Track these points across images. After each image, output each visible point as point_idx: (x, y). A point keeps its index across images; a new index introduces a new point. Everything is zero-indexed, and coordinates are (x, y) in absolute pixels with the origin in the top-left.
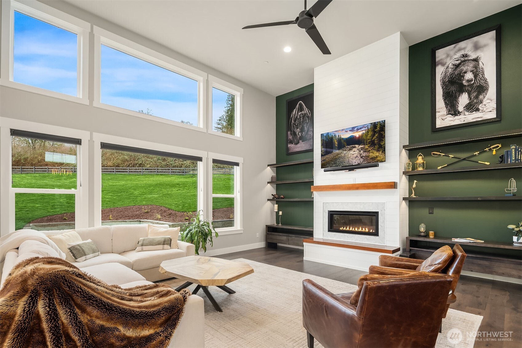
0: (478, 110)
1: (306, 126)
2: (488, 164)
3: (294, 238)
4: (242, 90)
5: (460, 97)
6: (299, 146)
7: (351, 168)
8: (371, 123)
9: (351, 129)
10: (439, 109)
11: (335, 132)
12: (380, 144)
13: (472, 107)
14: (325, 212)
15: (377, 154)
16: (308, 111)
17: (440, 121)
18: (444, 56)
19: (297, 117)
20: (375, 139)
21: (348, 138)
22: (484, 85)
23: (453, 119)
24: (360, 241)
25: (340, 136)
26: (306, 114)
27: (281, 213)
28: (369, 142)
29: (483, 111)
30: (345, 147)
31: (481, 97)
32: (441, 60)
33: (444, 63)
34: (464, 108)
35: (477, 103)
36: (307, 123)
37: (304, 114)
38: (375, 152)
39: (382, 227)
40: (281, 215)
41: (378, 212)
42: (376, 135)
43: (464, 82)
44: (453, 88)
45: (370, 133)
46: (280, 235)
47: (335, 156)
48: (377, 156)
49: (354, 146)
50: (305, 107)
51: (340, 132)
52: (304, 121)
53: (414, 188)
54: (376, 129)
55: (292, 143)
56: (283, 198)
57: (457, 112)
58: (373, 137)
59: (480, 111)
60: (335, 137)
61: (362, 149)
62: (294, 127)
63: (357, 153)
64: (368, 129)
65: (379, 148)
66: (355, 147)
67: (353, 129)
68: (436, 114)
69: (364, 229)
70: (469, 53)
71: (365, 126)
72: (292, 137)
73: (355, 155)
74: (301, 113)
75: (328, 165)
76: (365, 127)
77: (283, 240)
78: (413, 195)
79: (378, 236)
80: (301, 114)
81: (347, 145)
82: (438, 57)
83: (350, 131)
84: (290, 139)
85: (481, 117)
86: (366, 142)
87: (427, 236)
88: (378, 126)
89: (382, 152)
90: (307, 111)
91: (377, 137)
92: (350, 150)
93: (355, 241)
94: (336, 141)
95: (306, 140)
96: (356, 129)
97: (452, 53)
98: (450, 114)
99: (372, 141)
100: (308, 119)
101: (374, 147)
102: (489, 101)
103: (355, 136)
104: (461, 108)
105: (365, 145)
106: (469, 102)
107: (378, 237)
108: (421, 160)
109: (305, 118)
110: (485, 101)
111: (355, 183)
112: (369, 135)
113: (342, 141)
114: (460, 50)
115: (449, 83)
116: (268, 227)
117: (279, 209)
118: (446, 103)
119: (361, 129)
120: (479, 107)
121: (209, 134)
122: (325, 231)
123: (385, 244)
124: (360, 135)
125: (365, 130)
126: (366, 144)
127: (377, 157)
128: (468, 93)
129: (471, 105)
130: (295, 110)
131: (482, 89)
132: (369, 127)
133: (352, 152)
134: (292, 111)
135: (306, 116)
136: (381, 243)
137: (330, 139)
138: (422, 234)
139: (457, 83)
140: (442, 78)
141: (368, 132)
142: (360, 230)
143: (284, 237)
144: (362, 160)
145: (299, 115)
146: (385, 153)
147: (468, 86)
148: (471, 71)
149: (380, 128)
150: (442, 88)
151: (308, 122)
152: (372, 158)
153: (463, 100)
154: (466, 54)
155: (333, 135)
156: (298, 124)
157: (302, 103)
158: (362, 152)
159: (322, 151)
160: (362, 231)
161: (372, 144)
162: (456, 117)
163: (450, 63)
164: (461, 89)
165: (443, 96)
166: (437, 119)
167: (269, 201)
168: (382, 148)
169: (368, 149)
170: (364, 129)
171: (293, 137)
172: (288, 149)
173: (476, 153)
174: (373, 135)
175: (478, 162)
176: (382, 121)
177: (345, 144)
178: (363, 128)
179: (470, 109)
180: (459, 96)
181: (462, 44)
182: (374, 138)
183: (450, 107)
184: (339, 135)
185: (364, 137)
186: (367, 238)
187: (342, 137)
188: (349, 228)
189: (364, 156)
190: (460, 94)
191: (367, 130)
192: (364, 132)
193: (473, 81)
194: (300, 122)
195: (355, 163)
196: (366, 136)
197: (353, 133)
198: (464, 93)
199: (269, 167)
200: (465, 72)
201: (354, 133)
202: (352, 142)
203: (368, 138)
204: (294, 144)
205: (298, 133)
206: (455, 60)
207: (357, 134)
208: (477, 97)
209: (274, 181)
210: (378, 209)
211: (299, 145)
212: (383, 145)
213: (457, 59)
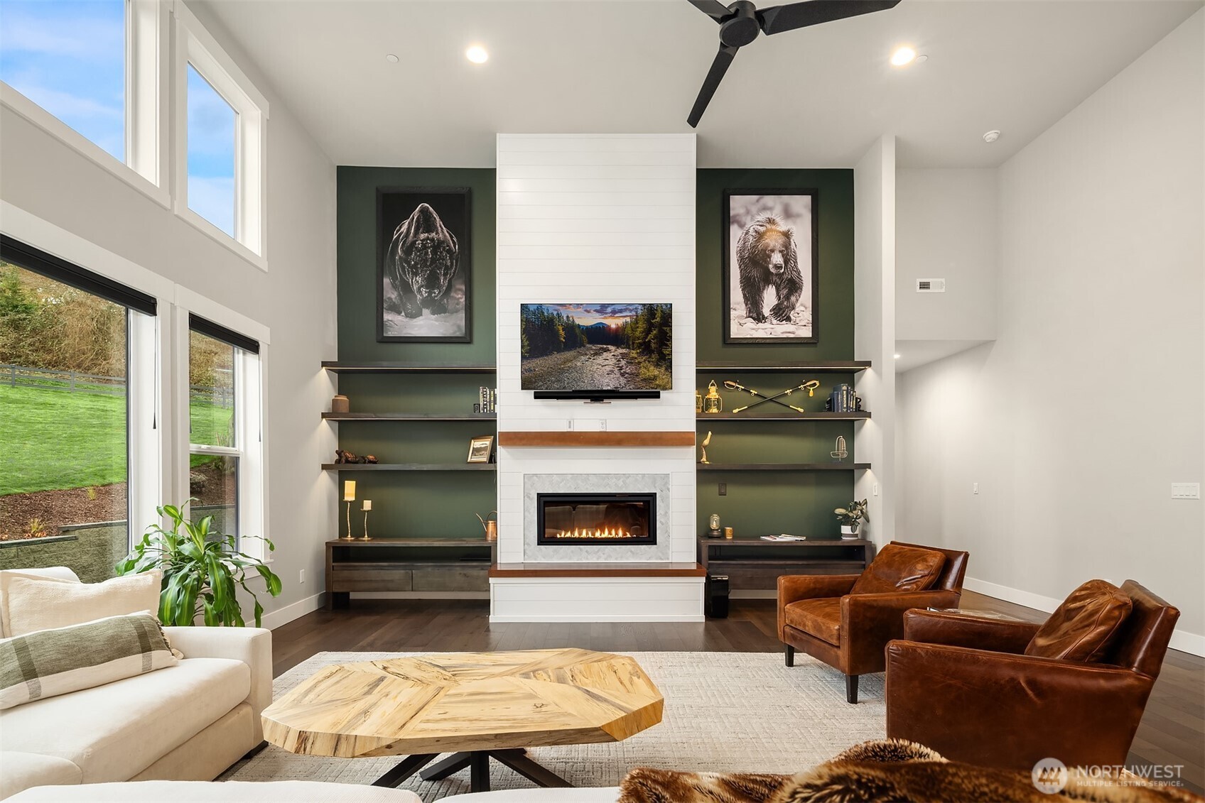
0: (788, 319)
1: (445, 275)
2: (802, 410)
3: (430, 569)
4: (267, 104)
5: (765, 291)
6: (422, 322)
7: (597, 396)
8: (644, 305)
9: (599, 308)
10: (735, 304)
11: (560, 308)
12: (662, 353)
13: (781, 312)
14: (529, 497)
15: (656, 373)
16: (451, 237)
17: (736, 326)
18: (742, 211)
19: (414, 243)
20: (652, 339)
21: (591, 326)
22: (797, 280)
23: (755, 327)
24: (616, 559)
25: (571, 319)
26: (443, 242)
27: (367, 505)
28: (639, 343)
29: (796, 324)
30: (584, 346)
31: (793, 299)
32: (738, 215)
33: (743, 223)
34: (771, 311)
35: (788, 307)
36: (447, 268)
37: (438, 239)
38: (652, 368)
39: (662, 524)
40: (368, 511)
41: (656, 494)
42: (655, 332)
43: (771, 266)
44: (755, 273)
45: (642, 326)
46: (382, 568)
47: (560, 365)
48: (655, 376)
49: (605, 346)
50: (438, 222)
51: (572, 309)
52: (438, 260)
53: (706, 446)
54: (654, 318)
55: (399, 313)
56: (375, 463)
57: (761, 317)
58: (647, 335)
59: (792, 322)
60: (560, 320)
61: (624, 356)
62: (403, 268)
63: (611, 363)
64: (637, 316)
65: (659, 360)
66: (607, 350)
67: (602, 309)
68: (731, 313)
69: (613, 532)
70: (778, 220)
71: (630, 307)
72: (396, 293)
73: (608, 368)
74: (426, 235)
75: (541, 383)
76: (631, 311)
77: (392, 581)
78: (704, 459)
79: (656, 544)
80: (428, 238)
81: (589, 343)
82: (733, 209)
83: (597, 311)
84: (390, 299)
85: (793, 333)
86: (633, 343)
87: (723, 535)
88: (659, 315)
89: (666, 369)
90: (447, 234)
91: (656, 337)
92: (596, 354)
93: (605, 559)
94: (560, 328)
95: (445, 313)
96: (609, 310)
97: (754, 209)
98: (751, 317)
99: (645, 342)
100: (451, 258)
101: (650, 357)
102: (803, 308)
103: (609, 327)
104: (766, 311)
105: (629, 348)
106: (777, 303)
107: (655, 546)
108: (715, 393)
109: (441, 252)
110: (799, 308)
111: (604, 430)
112: (639, 330)
113: (577, 331)
114: (765, 208)
115: (750, 260)
116: (333, 547)
117: (360, 495)
118: (745, 296)
119: (621, 311)
120: (791, 315)
121: (176, 216)
122: (528, 544)
123: (668, 559)
124: (619, 324)
125: (630, 316)
126: (633, 347)
127: (655, 378)
128: (776, 287)
129: (780, 309)
130: (407, 223)
131: (793, 286)
132: (640, 312)
133: (600, 360)
134: (399, 222)
135: (444, 248)
136: (661, 559)
137: (545, 321)
138: (715, 533)
139: (762, 266)
140: (739, 249)
141: (637, 323)
142: (606, 535)
143: (395, 573)
144: (623, 381)
145: (422, 241)
146: (671, 372)
147: (776, 275)
148: (781, 252)
149: (662, 317)
150: (740, 267)
151: (449, 264)
152: (645, 379)
153: (770, 297)
154: (774, 220)
155: (555, 313)
156: (416, 264)
157: (431, 209)
158: (623, 363)
159: (522, 347)
160: (610, 536)
161: (646, 348)
162: (760, 324)
163: (751, 225)
164: (767, 278)
165: (741, 282)
166: (732, 322)
167: (324, 471)
168: (665, 360)
169: (636, 358)
170: (628, 313)
171: (399, 295)
172: (380, 324)
173: (788, 391)
174: (648, 332)
175: (789, 407)
176: (666, 305)
177: (585, 339)
178: (626, 310)
179: (779, 316)
180: (764, 289)
181: (769, 200)
182: (649, 337)
183: (750, 304)
184: (568, 317)
185: (628, 331)
186: (631, 551)
187: (577, 322)
188: (580, 534)
189: (628, 373)
190: (765, 286)
191: (635, 317)
192: (628, 319)
193: (783, 270)
194: (426, 260)
195: (608, 385)
196: (633, 330)
197: (602, 317)
198: (770, 286)
199: (324, 368)
200: (773, 251)
201: (605, 318)
202: (600, 336)
203: (637, 334)
204: (403, 314)
205: (419, 288)
206: (758, 223)
207: (613, 323)
208: (787, 298)
209: (344, 411)
210: (655, 487)
211: (419, 321)
212: (668, 354)
213: (761, 224)
